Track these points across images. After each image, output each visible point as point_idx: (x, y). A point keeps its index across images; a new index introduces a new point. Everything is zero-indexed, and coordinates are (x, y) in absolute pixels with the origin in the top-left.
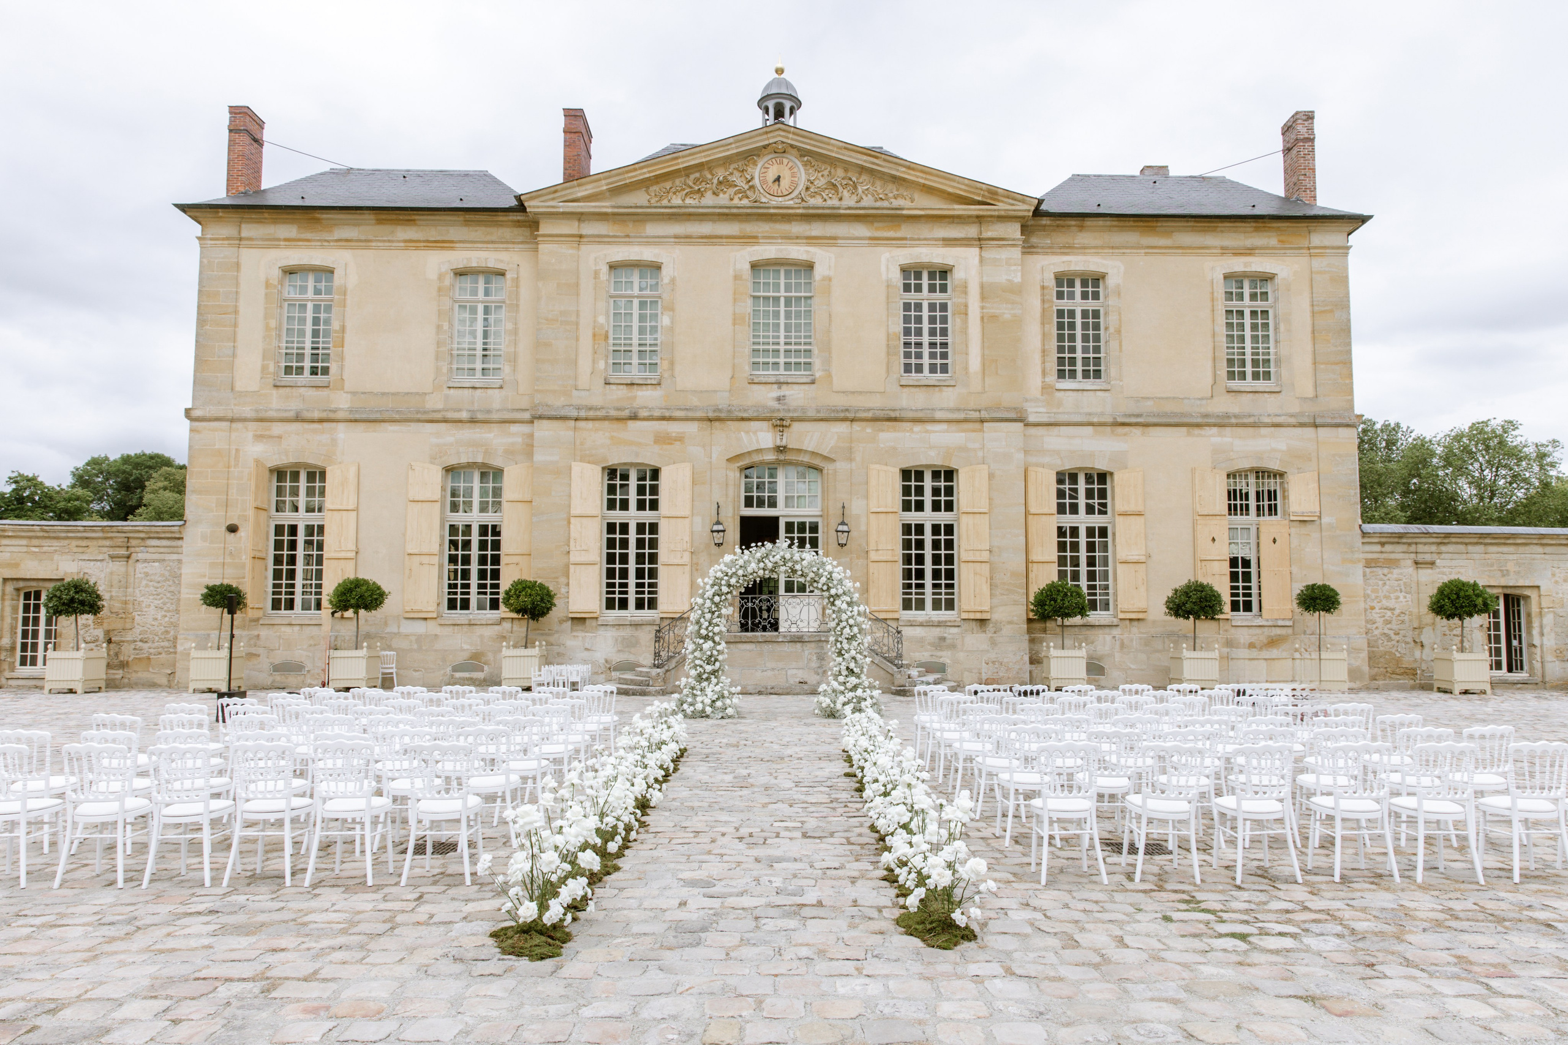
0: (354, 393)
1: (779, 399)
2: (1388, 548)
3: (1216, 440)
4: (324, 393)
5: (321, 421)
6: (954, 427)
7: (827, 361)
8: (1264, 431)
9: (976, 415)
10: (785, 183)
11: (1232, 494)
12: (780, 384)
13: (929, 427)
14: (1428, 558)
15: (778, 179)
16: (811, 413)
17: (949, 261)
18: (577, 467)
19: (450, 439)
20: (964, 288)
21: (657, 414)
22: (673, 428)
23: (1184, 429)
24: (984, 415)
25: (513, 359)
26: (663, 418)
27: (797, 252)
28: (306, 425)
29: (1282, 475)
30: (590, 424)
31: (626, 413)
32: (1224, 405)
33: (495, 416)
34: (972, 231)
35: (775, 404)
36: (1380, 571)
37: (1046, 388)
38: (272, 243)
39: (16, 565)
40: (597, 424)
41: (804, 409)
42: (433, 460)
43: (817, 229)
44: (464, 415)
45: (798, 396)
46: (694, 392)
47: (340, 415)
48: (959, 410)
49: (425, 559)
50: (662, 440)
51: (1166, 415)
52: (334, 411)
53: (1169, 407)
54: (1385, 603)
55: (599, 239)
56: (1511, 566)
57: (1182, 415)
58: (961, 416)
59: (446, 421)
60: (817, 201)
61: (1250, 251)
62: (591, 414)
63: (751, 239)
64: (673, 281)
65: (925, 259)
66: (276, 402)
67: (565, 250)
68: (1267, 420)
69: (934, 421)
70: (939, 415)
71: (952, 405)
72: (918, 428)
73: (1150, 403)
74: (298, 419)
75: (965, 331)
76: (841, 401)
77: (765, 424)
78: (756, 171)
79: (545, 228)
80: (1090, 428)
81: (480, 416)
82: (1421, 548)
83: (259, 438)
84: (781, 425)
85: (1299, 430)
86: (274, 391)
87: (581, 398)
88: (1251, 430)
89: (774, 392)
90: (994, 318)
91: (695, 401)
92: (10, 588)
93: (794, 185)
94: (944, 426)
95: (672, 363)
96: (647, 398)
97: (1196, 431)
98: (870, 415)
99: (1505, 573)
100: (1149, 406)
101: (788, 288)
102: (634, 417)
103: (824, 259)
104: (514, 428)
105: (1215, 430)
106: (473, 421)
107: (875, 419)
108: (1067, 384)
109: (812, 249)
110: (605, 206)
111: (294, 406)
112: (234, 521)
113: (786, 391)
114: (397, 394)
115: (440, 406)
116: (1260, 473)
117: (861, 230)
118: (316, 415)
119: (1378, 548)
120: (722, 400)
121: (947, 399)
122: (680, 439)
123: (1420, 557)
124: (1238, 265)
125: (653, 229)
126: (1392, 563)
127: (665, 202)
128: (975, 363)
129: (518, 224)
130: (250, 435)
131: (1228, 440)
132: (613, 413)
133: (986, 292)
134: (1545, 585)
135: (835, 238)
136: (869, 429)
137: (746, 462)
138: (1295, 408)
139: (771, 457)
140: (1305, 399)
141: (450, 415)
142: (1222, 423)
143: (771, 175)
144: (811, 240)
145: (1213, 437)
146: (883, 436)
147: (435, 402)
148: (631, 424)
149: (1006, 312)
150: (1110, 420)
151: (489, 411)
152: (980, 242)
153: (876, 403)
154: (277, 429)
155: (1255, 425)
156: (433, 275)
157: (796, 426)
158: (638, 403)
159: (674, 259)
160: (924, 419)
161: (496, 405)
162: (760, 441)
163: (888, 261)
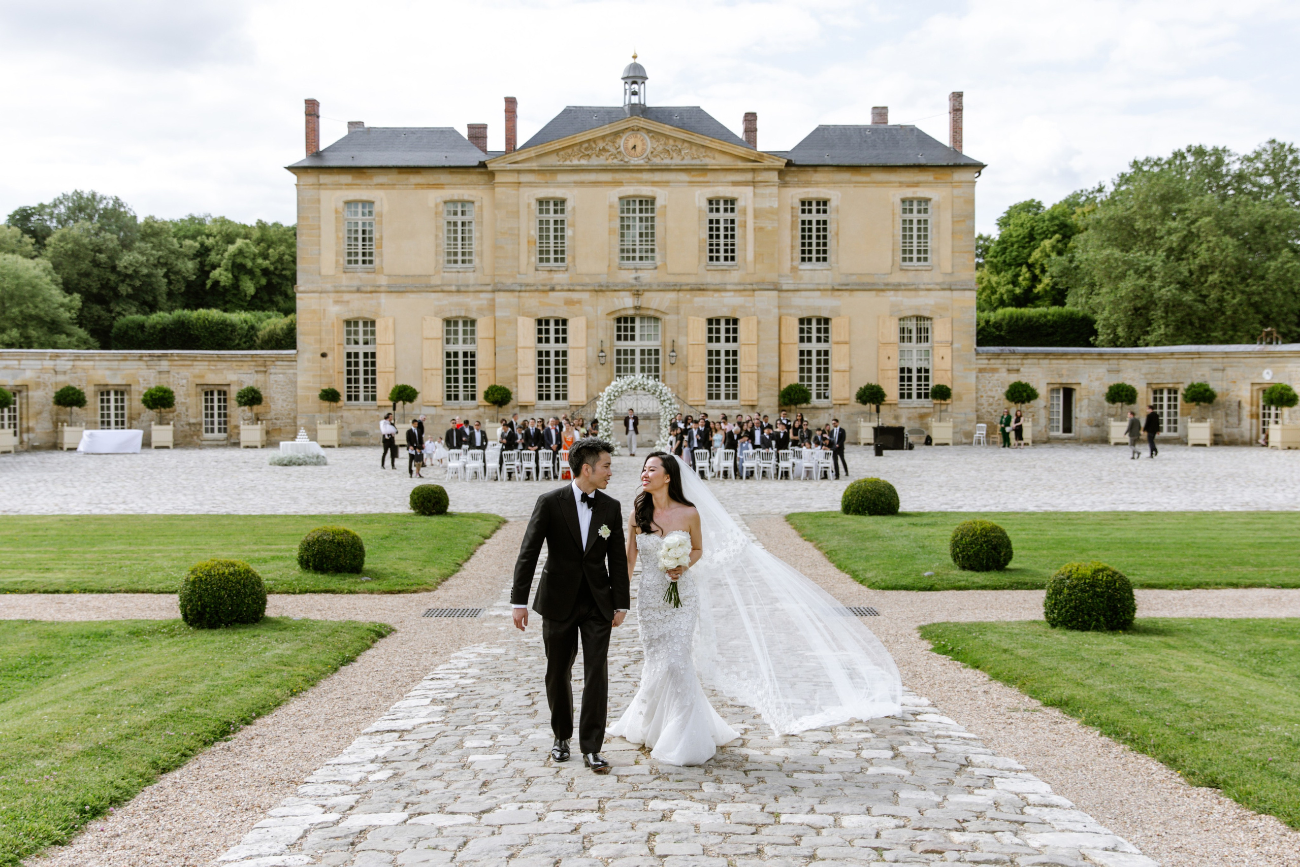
0: (389, 276)
1: (636, 278)
2: (992, 361)
3: (893, 299)
4: (372, 276)
5: (371, 292)
6: (737, 294)
7: (664, 256)
8: (921, 293)
9: (750, 287)
10: (639, 149)
11: (902, 330)
12: (636, 269)
13: (723, 294)
14: (1015, 367)
15: (634, 147)
16: (655, 287)
17: (735, 196)
18: (521, 319)
19: (446, 302)
20: (744, 212)
21: (566, 288)
22: (575, 296)
23: (874, 293)
24: (755, 287)
25: (481, 255)
26: (569, 290)
27: (646, 191)
28: (363, 295)
29: (931, 319)
30: (527, 294)
31: (548, 288)
32: (896, 278)
33: (471, 289)
34: (749, 177)
35: (633, 282)
36: (987, 375)
37: (794, 269)
38: (338, 186)
39: (203, 377)
40: (531, 294)
41: (650, 285)
42: (436, 315)
43: (658, 177)
44: (454, 288)
45: (647, 276)
46: (587, 275)
47: (383, 289)
48: (740, 284)
49: (434, 372)
50: (569, 302)
51: (863, 284)
52: (379, 286)
53: (866, 280)
54: (990, 393)
55: (530, 184)
56: (1064, 372)
57: (874, 284)
58: (742, 287)
59: (443, 291)
60: (657, 161)
61: (916, 185)
62: (528, 288)
63: (619, 183)
64: (574, 208)
65: (721, 194)
66: (345, 280)
67: (511, 191)
68: (922, 287)
69: (726, 290)
70: (729, 287)
71: (736, 281)
72: (716, 295)
73: (854, 277)
74: (359, 291)
75: (744, 237)
76: (672, 279)
77: (628, 293)
78: (621, 142)
79: (499, 178)
80: (818, 293)
81: (462, 289)
82: (1011, 361)
83: (336, 302)
84: (637, 294)
85: (942, 293)
86: (344, 275)
87: (521, 279)
88: (913, 293)
89: (633, 274)
90: (761, 229)
91: (587, 280)
92: (199, 389)
93: (644, 150)
94: (732, 294)
95: (574, 258)
96: (560, 278)
97: (881, 294)
98: (689, 287)
99: (1061, 376)
100: (853, 279)
101: (641, 211)
102: (553, 290)
103: (662, 196)
104: (482, 295)
105: (892, 293)
106: (458, 291)
107: (692, 290)
108: (807, 266)
109: (655, 189)
110: (534, 165)
111: (356, 283)
112: (325, 351)
113: (640, 274)
114: (413, 276)
115: (439, 283)
116: (919, 318)
117: (684, 177)
118: (369, 289)
119: (986, 361)
120: (603, 279)
121: (734, 276)
122: (579, 302)
123: (1011, 367)
124: (909, 193)
125: (561, 178)
126: (994, 370)
127: (568, 163)
128: (750, 256)
129: (481, 173)
130: (331, 301)
131: (899, 299)
132: (541, 288)
133: (757, 214)
134: (1084, 382)
135: (668, 182)
136: (688, 295)
137: (617, 315)
138: (940, 279)
139: (631, 312)
140: (946, 274)
141: (446, 288)
142: (896, 288)
143: (630, 145)
144: (654, 183)
145: (891, 297)
146: (697, 299)
147: (436, 281)
148: (551, 293)
149: (768, 225)
150: (830, 287)
151: (468, 286)
152: (754, 183)
153: (692, 280)
154: (346, 297)
155: (916, 290)
156: (432, 204)
157: (647, 294)
158: (554, 281)
159: (573, 196)
160: (720, 289)
161: (472, 281)
162: (626, 303)
163: (700, 196)
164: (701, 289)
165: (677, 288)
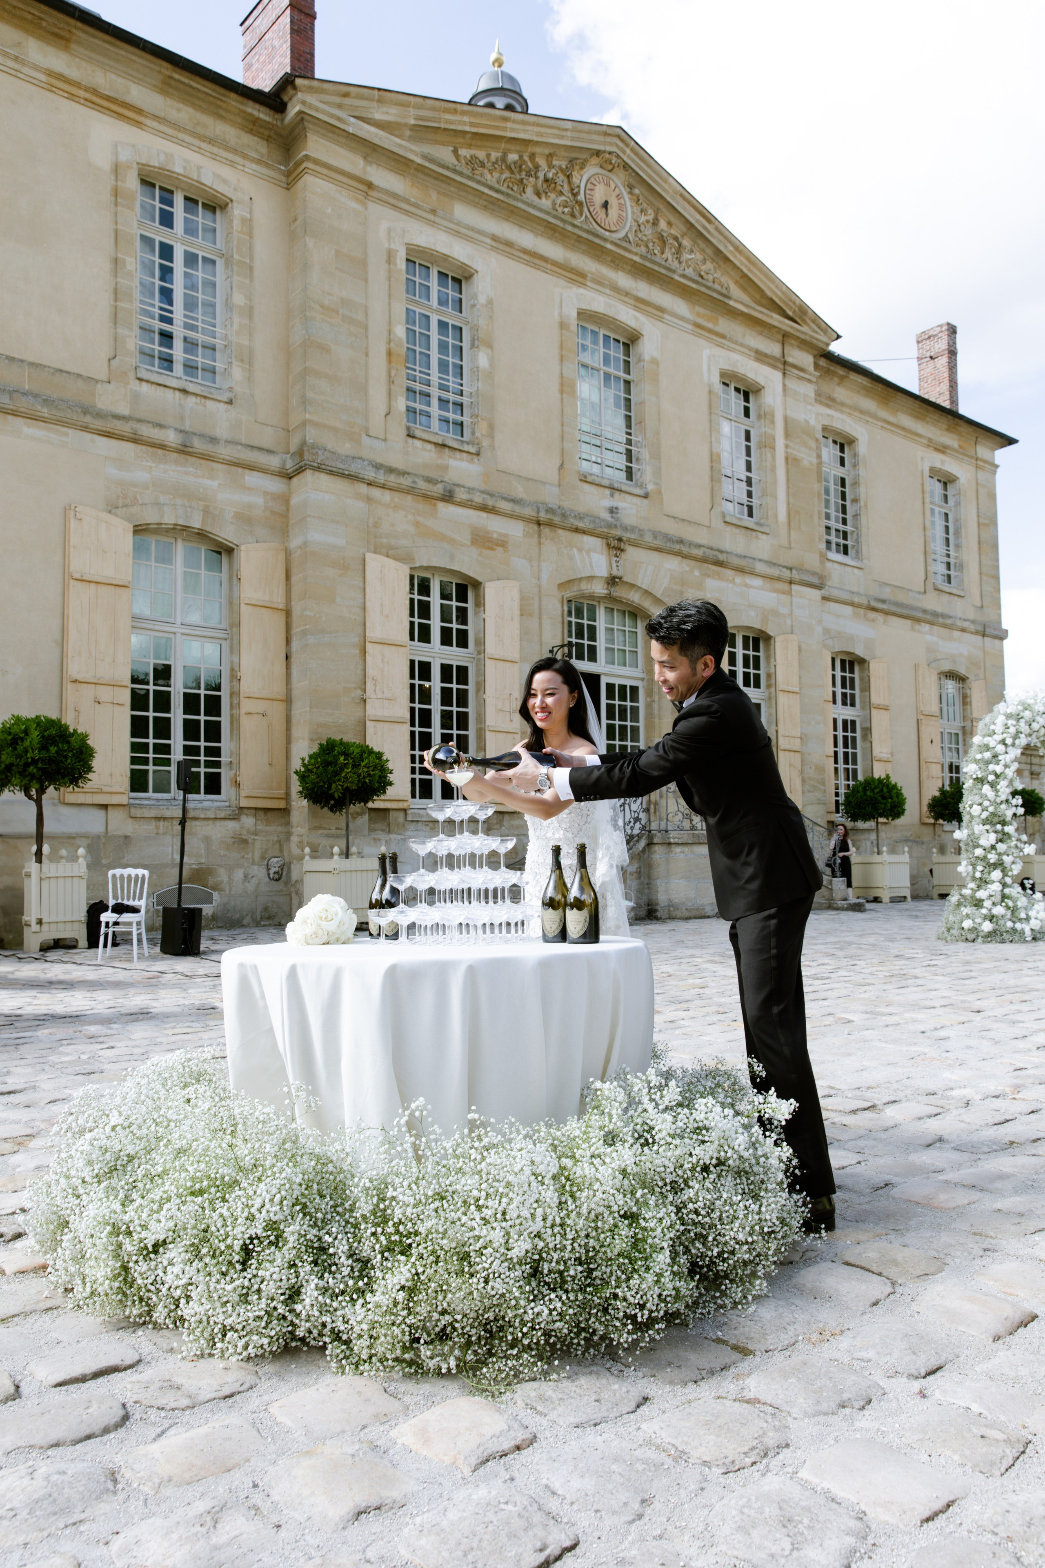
1: (612, 511)
3: (929, 638)
6: (769, 584)
7: (658, 472)
8: (956, 633)
9: (786, 574)
10: (611, 213)
12: (611, 489)
13: (746, 580)
15: (606, 205)
16: (649, 538)
17: (761, 380)
18: (375, 563)
19: (142, 476)
20: (772, 416)
21: (478, 499)
22: (496, 525)
23: (909, 622)
24: (795, 575)
25: (248, 359)
26: (484, 508)
27: (628, 316)
29: (970, 681)
30: (386, 496)
31: (439, 489)
32: (932, 602)
33: (225, 452)
34: (777, 350)
35: (606, 516)
37: (820, 556)
40: (397, 497)
41: (638, 531)
42: (112, 508)
43: (644, 289)
44: (171, 437)
45: (631, 510)
46: (519, 477)
48: (771, 564)
49: (105, 694)
50: (482, 541)
51: (898, 605)
53: (899, 598)
55: (393, 201)
57: (907, 607)
58: (775, 572)
59: (135, 440)
60: (644, 252)
61: (941, 449)
62: (392, 479)
63: (580, 277)
64: (490, 302)
65: (740, 369)
67: (346, 199)
68: (957, 624)
69: (753, 573)
70: (757, 567)
71: (767, 557)
72: (736, 579)
73: (888, 590)
75: (773, 469)
77: (596, 543)
78: (581, 183)
79: (313, 150)
80: (849, 610)
81: (198, 445)
84: (617, 547)
85: (976, 638)
87: (376, 452)
88: (948, 631)
89: (607, 500)
90: (794, 461)
91: (519, 491)
93: (621, 220)
94: (758, 582)
95: (491, 427)
96: (460, 472)
97: (916, 626)
98: (699, 552)
100: (887, 593)
101: (606, 360)
102: (448, 497)
103: (652, 338)
104: (252, 479)
105: (926, 627)
106: (184, 450)
107: (704, 560)
109: (640, 316)
110: (414, 151)
113: (619, 501)
115: (124, 410)
117: (683, 309)
120: (551, 496)
121: (762, 549)
122: (502, 543)
124: (937, 461)
128: (781, 510)
131: (937, 639)
132: (422, 485)
133: (788, 428)
135: (661, 310)
136: (694, 571)
137: (572, 591)
138: (971, 615)
139: (600, 590)
140: (977, 608)
141: (146, 431)
142: (931, 620)
143: (598, 197)
144: (641, 304)
145: (928, 635)
146: (709, 582)
147: (115, 400)
148: (441, 505)
150: (864, 602)
151: (213, 440)
152: (784, 365)
153: (703, 537)
155: (950, 627)
156: (102, 160)
157: (634, 552)
158: (452, 476)
159: (489, 270)
160: (742, 569)
161: (222, 431)
162: (593, 562)
163: (709, 360)
164: (716, 561)
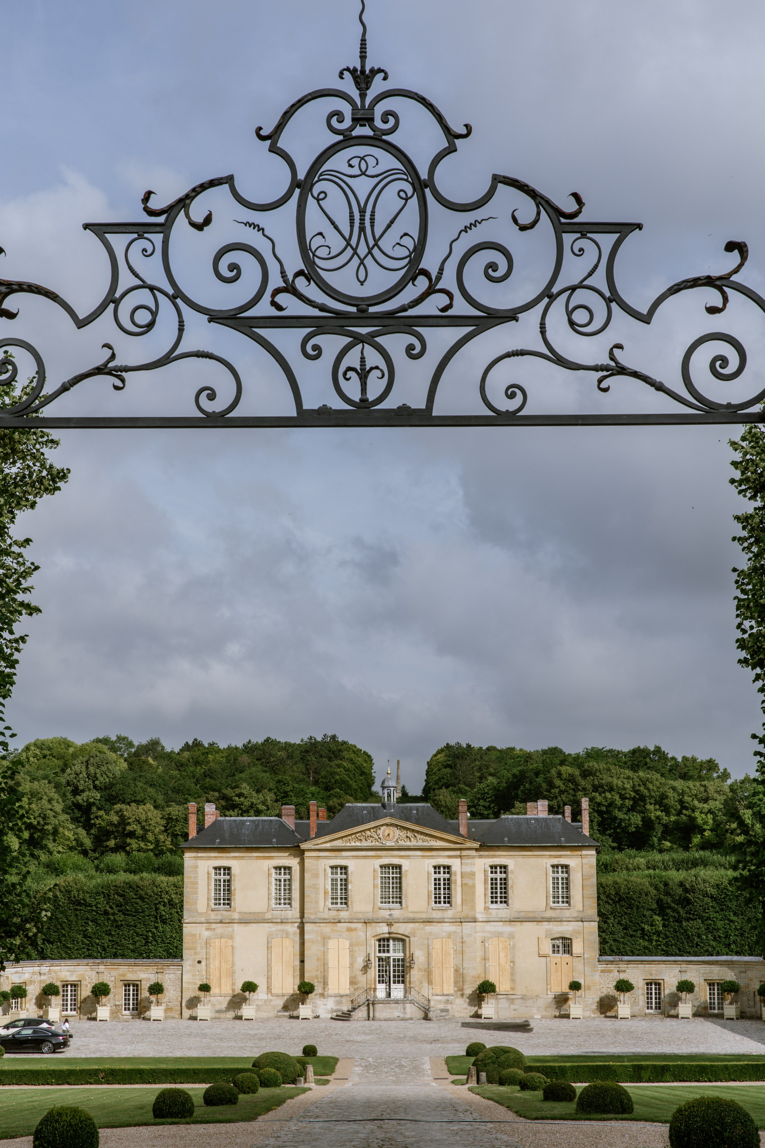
0: (240, 913)
1: (390, 915)
2: (609, 966)
3: (547, 927)
4: (229, 913)
5: (229, 923)
6: (452, 924)
7: (408, 901)
8: (564, 923)
9: (459, 920)
10: (391, 836)
11: (554, 946)
12: (390, 909)
13: (443, 924)
14: (623, 969)
15: (389, 835)
16: (401, 921)
17: (450, 864)
19: (274, 929)
20: (455, 873)
21: (347, 921)
22: (353, 925)
23: (535, 923)
24: (462, 920)
25: (295, 900)
26: (350, 922)
27: (396, 861)
28: (224, 925)
29: (571, 939)
30: (324, 924)
31: (336, 921)
32: (550, 914)
33: (290, 921)
34: (458, 853)
35: (388, 917)
36: (606, 974)
37: (486, 909)
38: (210, 858)
39: (125, 975)
40: (326, 924)
41: (399, 919)
42: (268, 937)
43: (403, 853)
44: (279, 921)
45: (397, 913)
46: (360, 913)
47: (236, 921)
48: (453, 918)
50: (349, 930)
51: (529, 918)
52: (233, 920)
53: (530, 915)
54: (608, 986)
55: (326, 857)
56: (653, 972)
57: (535, 918)
58: (454, 920)
59: (272, 923)
60: (402, 843)
61: (560, 856)
62: (325, 921)
63: (380, 857)
64: (353, 872)
65: (441, 863)
66: (213, 916)
67: (313, 861)
68: (565, 919)
69: (444, 922)
70: (446, 920)
71: (451, 916)
72: (439, 925)
73: (523, 913)
74: (221, 922)
75: (455, 889)
76: (412, 916)
77: (385, 924)
78: (380, 832)
79: (307, 854)
80: (502, 923)
81: (284, 921)
82: (621, 966)
83: (207, 929)
84: (390, 925)
85: (577, 923)
86: (212, 912)
87: (321, 915)
88: (559, 923)
89: (388, 912)
90: (466, 884)
91: (360, 916)
92: (122, 983)
93: (394, 836)
94: (448, 924)
95: (353, 902)
96: (344, 915)
97: (540, 923)
98: (422, 920)
99: (651, 975)
100: (523, 915)
101: (393, 873)
102: (339, 922)
103: (406, 865)
105: (547, 923)
106: (282, 922)
107: (424, 922)
108: (494, 906)
109: (401, 860)
110: (328, 846)
111: (219, 917)
112: (200, 959)
113: (392, 912)
114: (255, 913)
115: (270, 917)
116: (563, 938)
117: (418, 853)
118: (227, 921)
119: (605, 966)
120: (370, 916)
121: (449, 914)
122: (355, 929)
123: (620, 970)
124: (556, 861)
125: (344, 854)
126: (610, 971)
127: (348, 844)
128: (460, 901)
129: (296, 850)
130: (204, 928)
131: (551, 927)
132: (332, 921)
133: (463, 875)
134: (665, 978)
135: (409, 856)
136: (422, 925)
137: (379, 937)
138: (575, 915)
139: (387, 936)
140: (579, 911)
141: (274, 921)
142: (549, 920)
143: (386, 834)
144: (401, 857)
145: (546, 925)
146: (427, 928)
147: (268, 916)
148: (338, 924)
149: (470, 882)
150: (508, 920)
151: (287, 919)
152: (460, 857)
153: (424, 916)
154: (213, 926)
155: (561, 921)
156: (266, 869)
157: (396, 925)
158: (340, 917)
159: (352, 865)
160: (441, 921)
161: (290, 917)
162: (383, 929)
163: (428, 863)
164: (429, 921)
165: (413, 921)
